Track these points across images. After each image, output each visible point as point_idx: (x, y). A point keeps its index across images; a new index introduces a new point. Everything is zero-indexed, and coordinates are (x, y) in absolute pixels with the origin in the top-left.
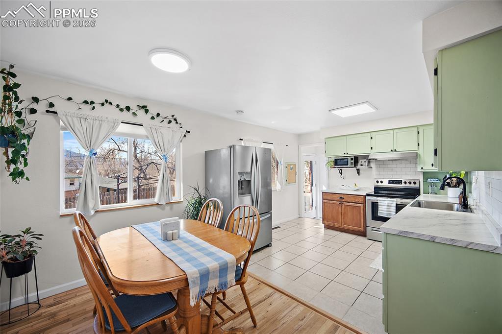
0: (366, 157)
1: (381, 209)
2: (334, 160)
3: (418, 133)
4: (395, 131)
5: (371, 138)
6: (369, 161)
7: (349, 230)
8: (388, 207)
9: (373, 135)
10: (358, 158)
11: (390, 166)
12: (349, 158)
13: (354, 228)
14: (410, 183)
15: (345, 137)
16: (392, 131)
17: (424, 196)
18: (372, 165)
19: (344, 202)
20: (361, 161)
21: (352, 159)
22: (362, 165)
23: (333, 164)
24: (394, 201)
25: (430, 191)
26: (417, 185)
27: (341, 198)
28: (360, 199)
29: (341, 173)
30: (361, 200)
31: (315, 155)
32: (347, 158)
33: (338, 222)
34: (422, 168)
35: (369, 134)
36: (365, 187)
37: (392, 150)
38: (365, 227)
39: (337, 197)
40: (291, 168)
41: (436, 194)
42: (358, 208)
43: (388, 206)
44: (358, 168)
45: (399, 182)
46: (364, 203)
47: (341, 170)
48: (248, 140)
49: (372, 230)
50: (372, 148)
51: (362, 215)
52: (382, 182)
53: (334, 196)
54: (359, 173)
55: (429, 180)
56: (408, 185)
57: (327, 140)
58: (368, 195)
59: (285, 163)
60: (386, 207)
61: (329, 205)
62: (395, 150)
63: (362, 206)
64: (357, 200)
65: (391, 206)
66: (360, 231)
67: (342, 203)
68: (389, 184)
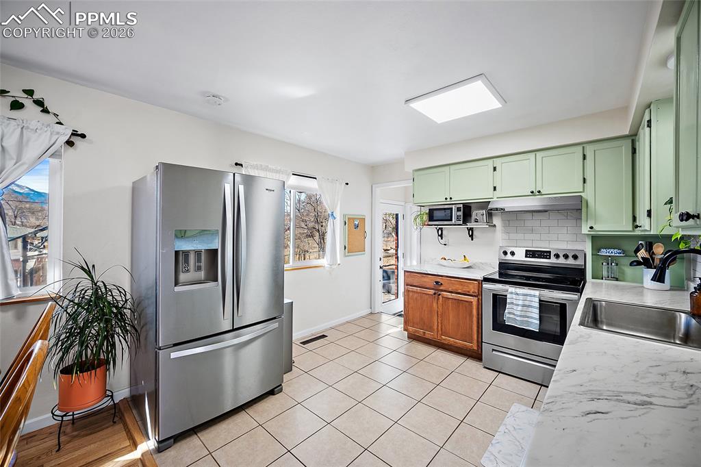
0: (484, 205)
1: (511, 311)
2: (428, 211)
3: (584, 157)
4: (538, 154)
5: (495, 169)
6: (490, 215)
7: (451, 345)
8: (525, 308)
9: (498, 162)
10: (470, 207)
11: (529, 223)
12: (453, 206)
13: (460, 343)
14: (566, 257)
15: (447, 168)
16: (532, 156)
17: (593, 283)
18: (497, 221)
19: (442, 291)
20: (476, 214)
21: (459, 209)
22: (476, 221)
23: (425, 218)
24: (534, 295)
25: (605, 274)
26: (580, 262)
27: (437, 283)
28: (471, 286)
29: (441, 236)
30: (473, 288)
31: (403, 204)
32: (450, 206)
33: (431, 329)
34: (591, 228)
35: (491, 161)
36: (483, 261)
37: (532, 192)
38: (480, 342)
39: (430, 282)
40: (355, 226)
41: (617, 280)
42: (467, 304)
43: (524, 306)
44: (469, 225)
45: (546, 254)
46: (479, 294)
47: (441, 229)
48: (255, 167)
49: (493, 350)
50: (495, 189)
51: (475, 319)
52: (513, 254)
53: (425, 280)
54: (471, 236)
55: (604, 252)
56: (562, 261)
57: (416, 173)
58: (486, 280)
59: (345, 216)
60: (520, 308)
61: (416, 295)
62: (539, 192)
63: (474, 300)
64: (466, 289)
65: (529, 306)
66: (472, 350)
67: (440, 293)
68: (526, 257)
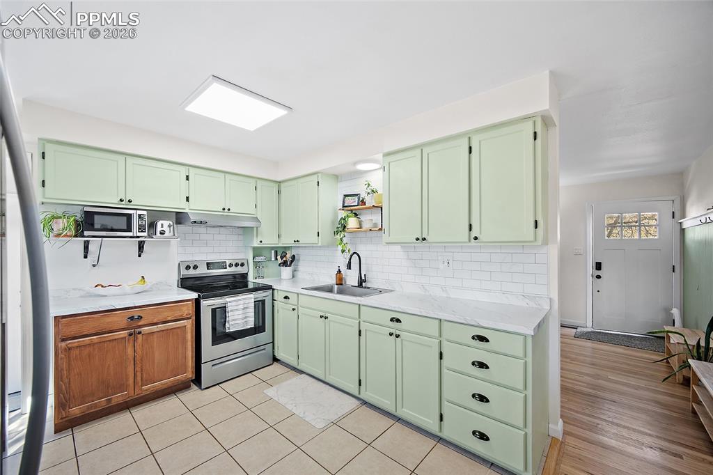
1: (233, 318)
3: (256, 188)
4: (227, 175)
5: (187, 178)
9: (192, 173)
11: (203, 237)
12: (133, 212)
14: (237, 265)
16: (223, 176)
19: (142, 326)
20: (163, 225)
22: (162, 233)
24: (251, 298)
27: (132, 318)
28: (183, 309)
30: (186, 310)
33: (122, 388)
34: (261, 242)
35: (183, 168)
37: (224, 209)
42: (178, 330)
43: (244, 308)
45: (221, 265)
47: (87, 242)
49: (213, 366)
50: (187, 199)
52: (196, 267)
56: (232, 269)
60: (241, 312)
62: (229, 209)
64: (177, 314)
65: (247, 308)
67: (139, 330)
68: (208, 269)
